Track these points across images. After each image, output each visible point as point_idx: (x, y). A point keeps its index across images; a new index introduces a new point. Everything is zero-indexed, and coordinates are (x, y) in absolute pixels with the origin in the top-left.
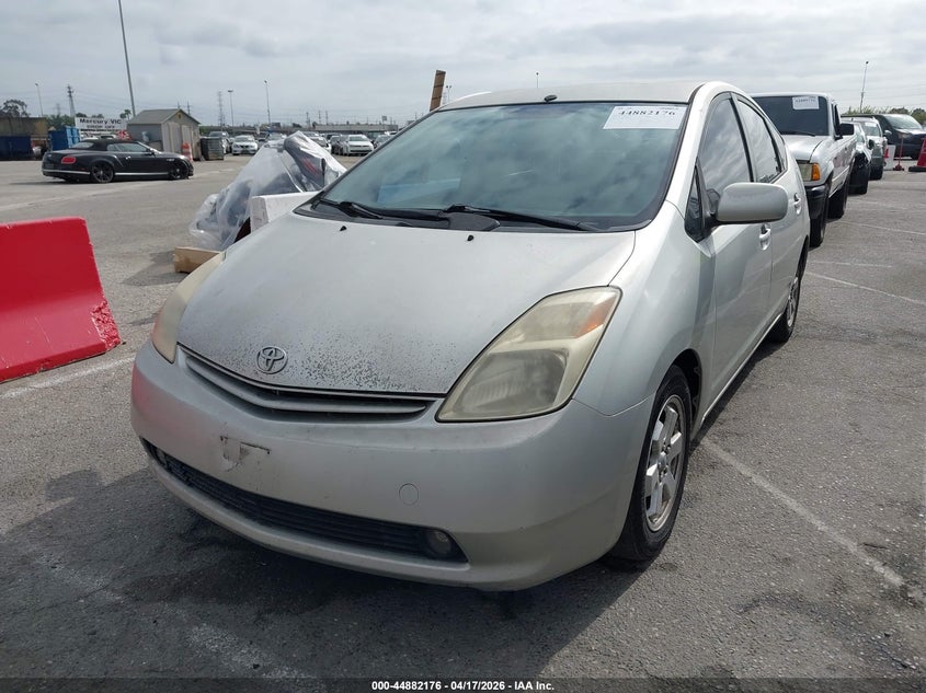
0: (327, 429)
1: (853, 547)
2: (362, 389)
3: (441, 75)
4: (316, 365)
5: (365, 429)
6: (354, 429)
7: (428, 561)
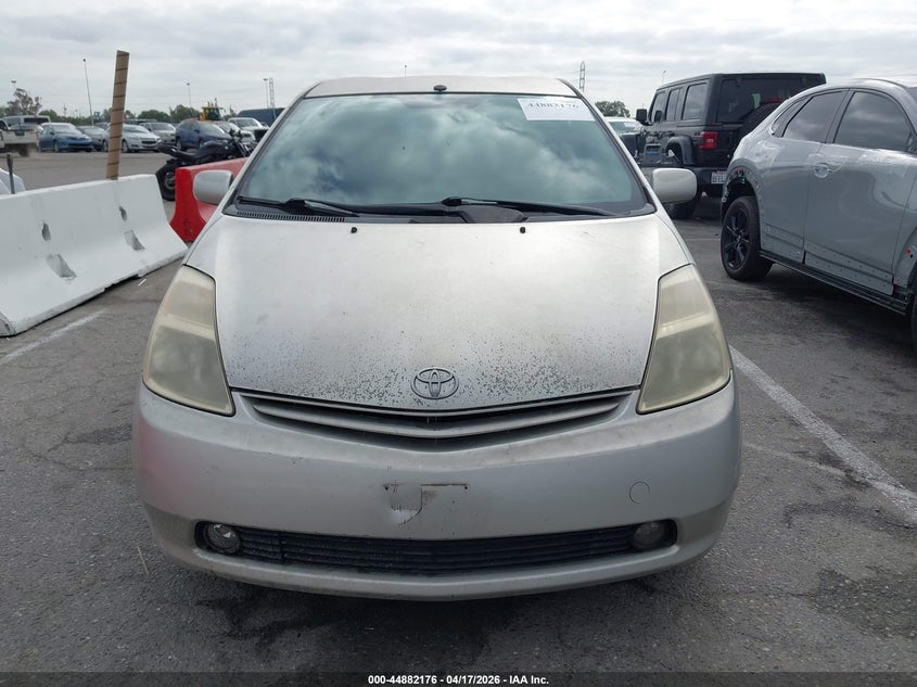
0: (527, 446)
1: (791, 458)
2: (554, 396)
3: (123, 58)
4: (494, 379)
5: (569, 437)
6: (559, 439)
7: (639, 555)
